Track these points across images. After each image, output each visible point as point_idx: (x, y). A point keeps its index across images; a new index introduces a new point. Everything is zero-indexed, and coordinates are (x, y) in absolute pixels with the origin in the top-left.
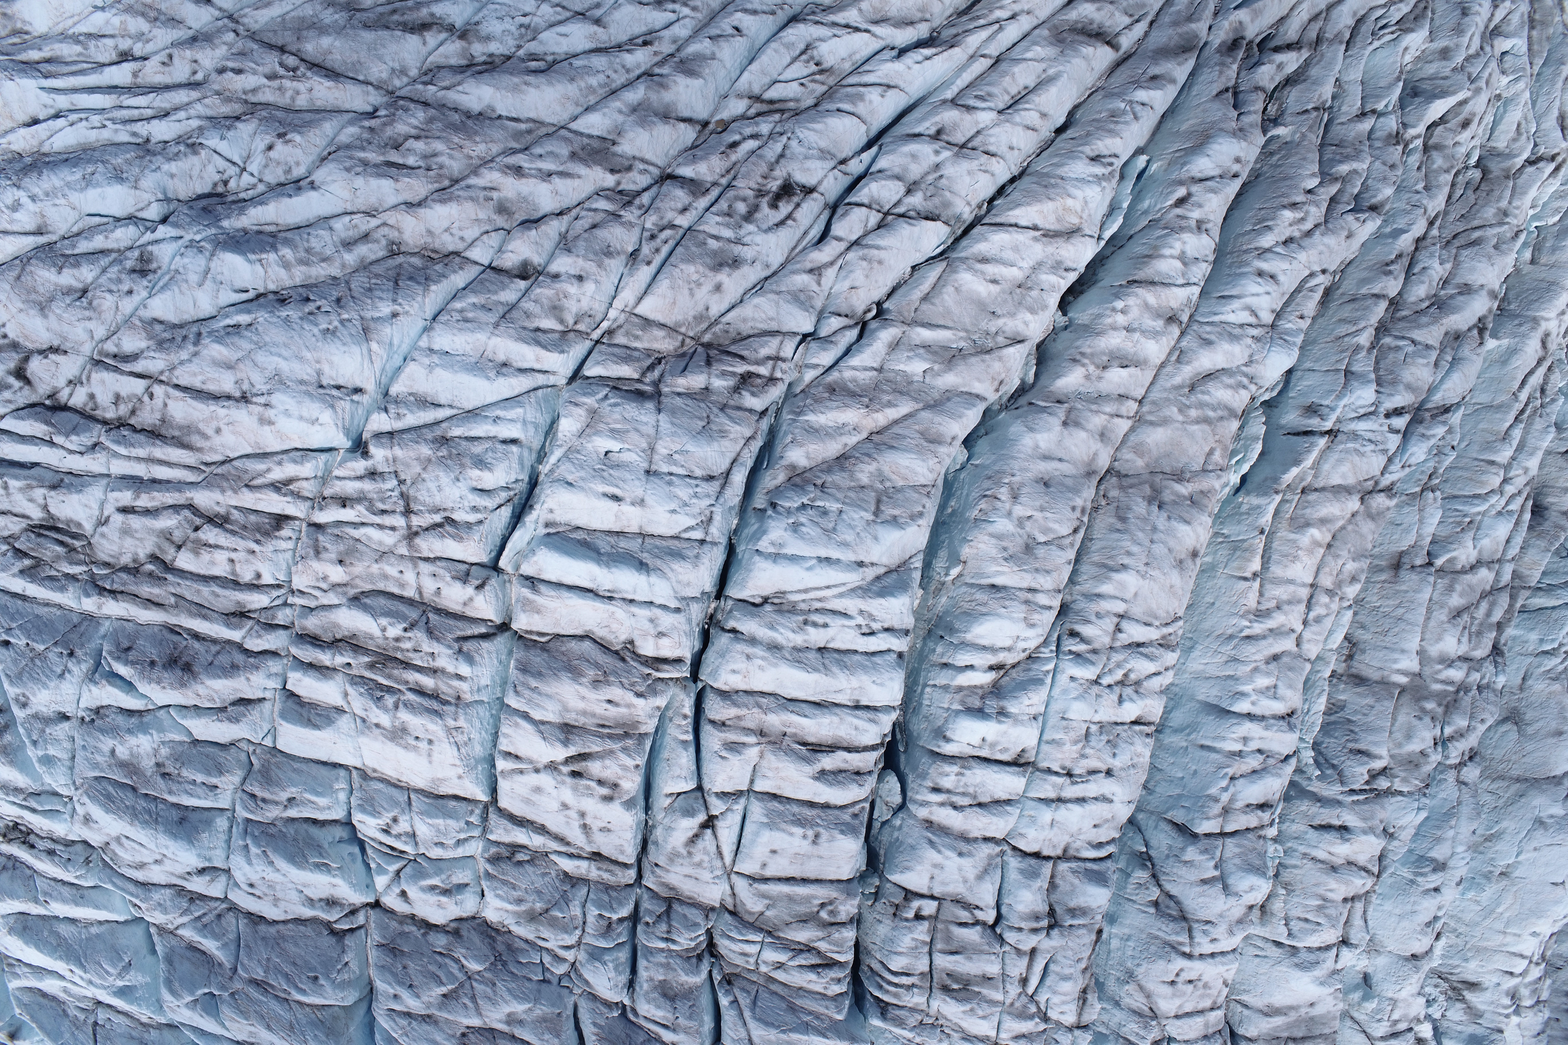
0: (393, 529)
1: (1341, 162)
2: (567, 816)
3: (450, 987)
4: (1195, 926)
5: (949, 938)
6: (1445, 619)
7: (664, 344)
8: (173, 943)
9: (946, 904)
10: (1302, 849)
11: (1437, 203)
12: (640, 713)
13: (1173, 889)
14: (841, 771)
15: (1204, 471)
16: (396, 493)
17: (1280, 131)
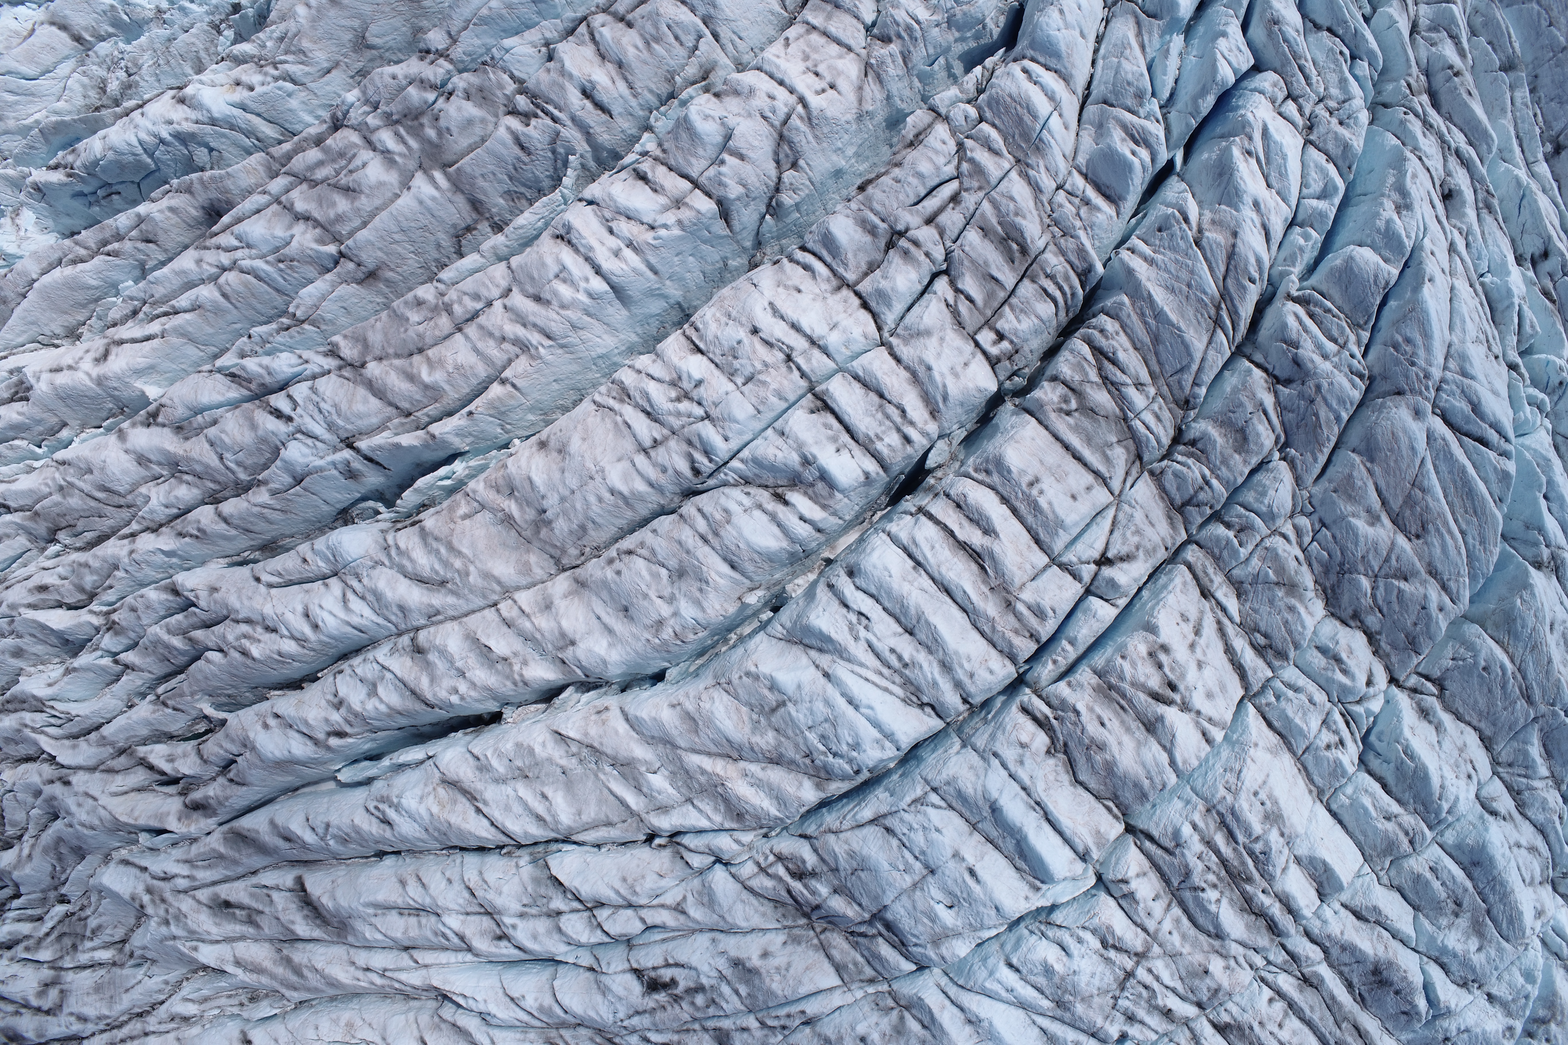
0: (1150, 971)
1: (176, 649)
2: (1205, 654)
3: (1396, 583)
4: (777, 123)
5: (990, 296)
6: (363, 197)
7: (838, 942)
8: (1558, 769)
9: (970, 329)
10: (633, 102)
11: (114, 548)
12: (1087, 697)
13: (771, 168)
14: (971, 520)
15: (483, 507)
16: (1126, 994)
17: (209, 711)
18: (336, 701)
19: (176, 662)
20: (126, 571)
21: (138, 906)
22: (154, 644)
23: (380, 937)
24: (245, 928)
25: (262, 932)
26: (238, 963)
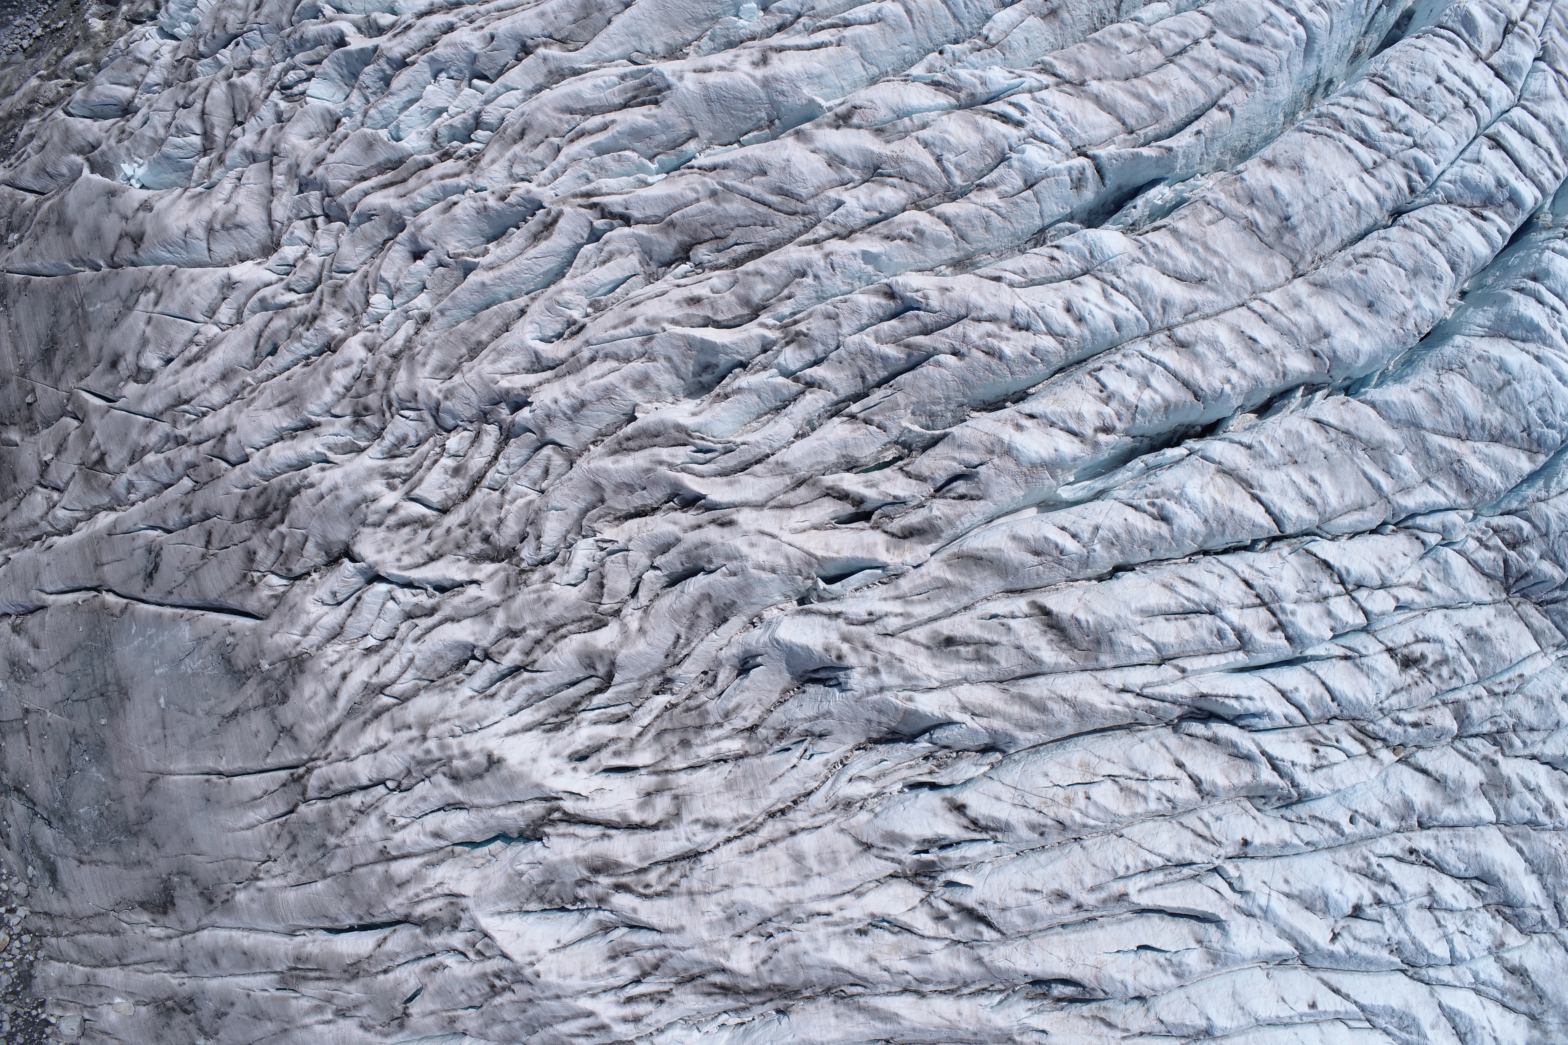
7: (1532, 612)
11: (799, 253)
18: (1104, 395)
19: (871, 378)
20: (816, 277)
21: (833, 658)
22: (853, 356)
23: (1148, 646)
24: (972, 667)
25: (995, 667)
26: (964, 708)
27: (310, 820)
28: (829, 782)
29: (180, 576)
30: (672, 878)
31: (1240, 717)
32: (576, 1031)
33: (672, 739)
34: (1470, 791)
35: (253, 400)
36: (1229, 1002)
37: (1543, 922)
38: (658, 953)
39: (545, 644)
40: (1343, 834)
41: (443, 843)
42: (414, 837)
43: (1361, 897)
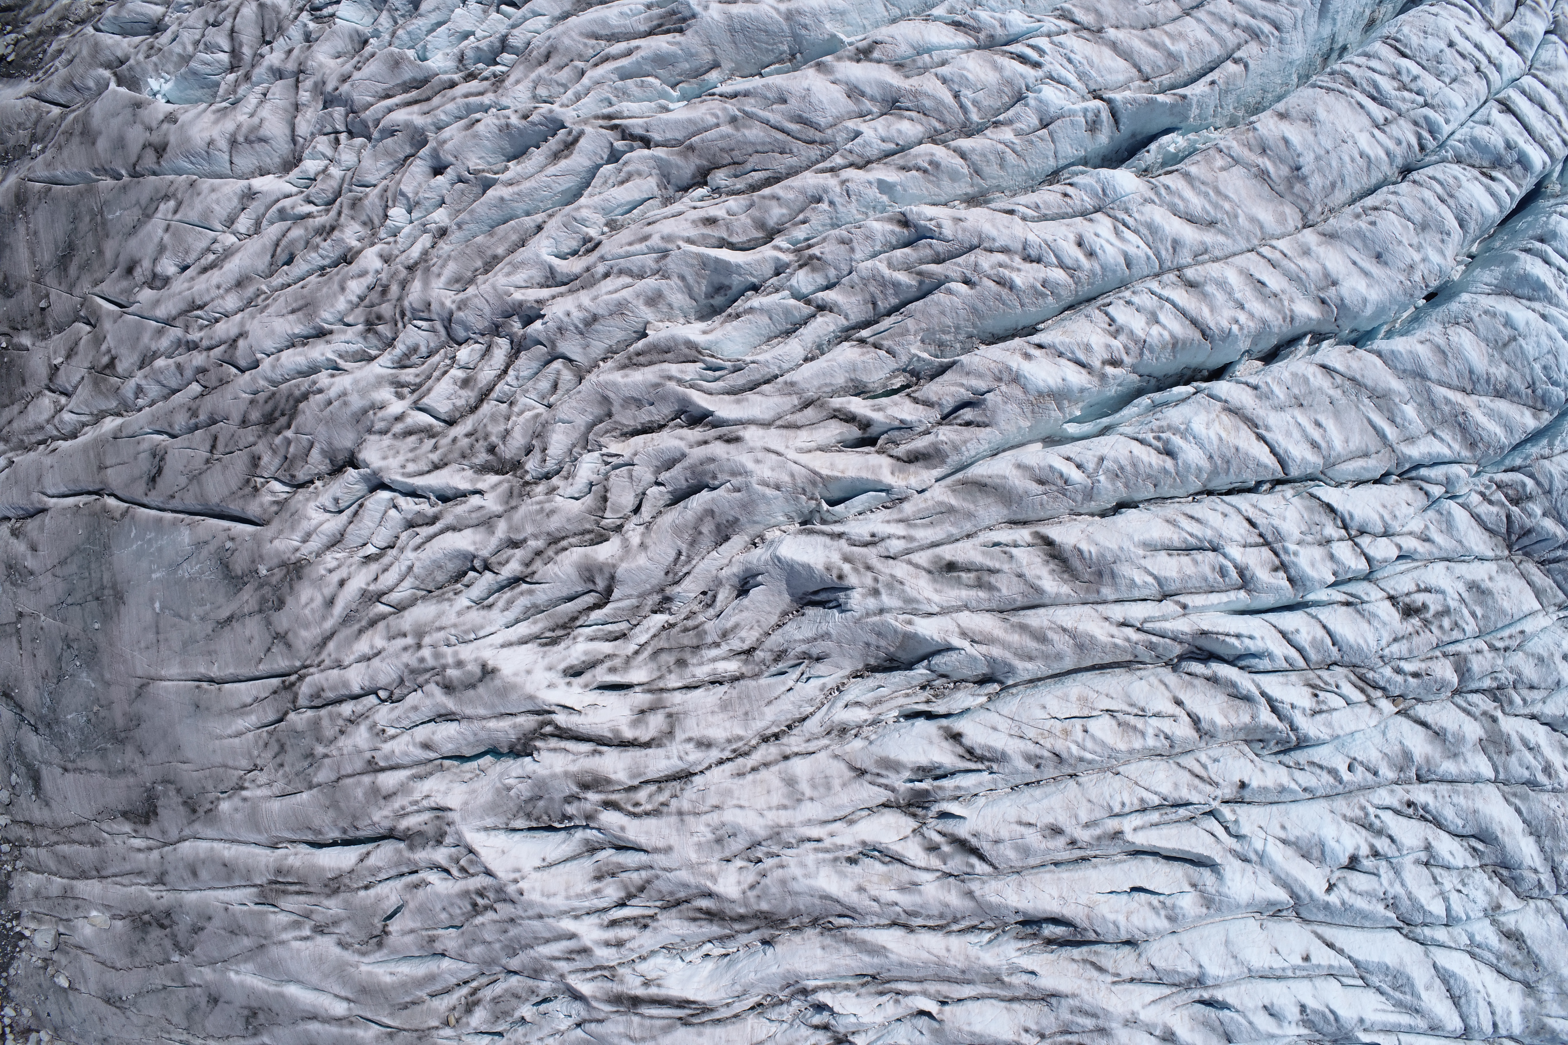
18: (1112, 329)
19: (882, 305)
20: (832, 203)
21: (834, 577)
22: (865, 281)
23: (1150, 580)
24: (973, 593)
25: (996, 594)
26: (964, 634)
27: (299, 728)
28: (825, 708)
29: (183, 481)
30: (662, 798)
31: (1240, 657)
32: (557, 954)
33: (668, 659)
34: (1469, 746)
35: (266, 307)
36: (1222, 949)
37: (1540, 886)
38: (644, 874)
39: (545, 556)
40: (1341, 782)
41: (432, 755)
42: (403, 747)
43: (1358, 848)
